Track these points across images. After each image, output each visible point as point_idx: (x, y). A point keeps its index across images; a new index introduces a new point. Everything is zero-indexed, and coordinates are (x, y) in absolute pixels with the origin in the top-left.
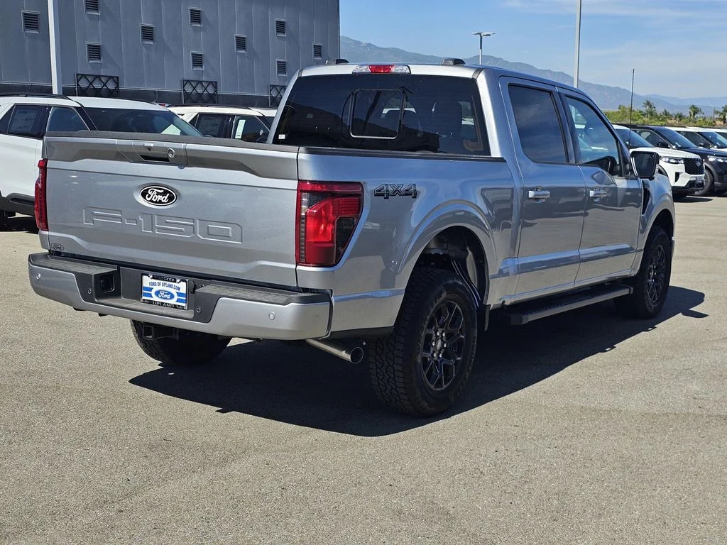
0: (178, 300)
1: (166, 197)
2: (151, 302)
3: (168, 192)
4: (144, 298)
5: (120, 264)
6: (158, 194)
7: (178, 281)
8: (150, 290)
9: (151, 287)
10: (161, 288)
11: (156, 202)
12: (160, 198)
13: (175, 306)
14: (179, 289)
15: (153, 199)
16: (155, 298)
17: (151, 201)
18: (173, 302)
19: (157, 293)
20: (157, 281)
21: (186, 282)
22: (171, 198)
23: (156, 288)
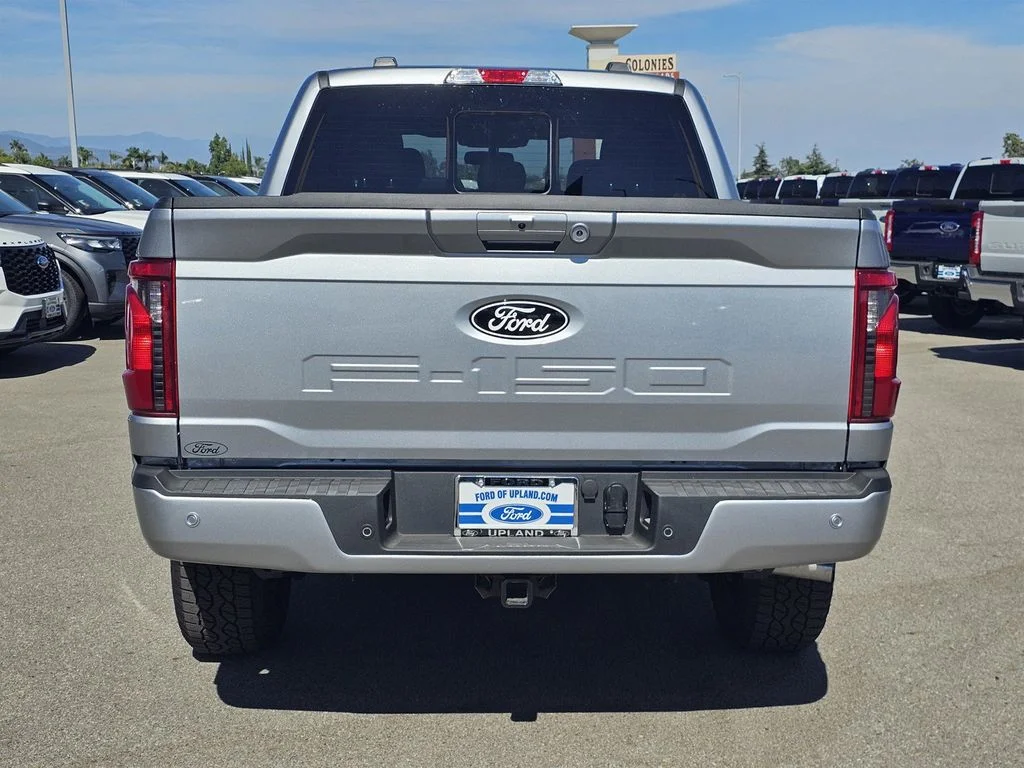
0: (553, 520)
1: (543, 322)
2: (483, 533)
3: (548, 310)
4: (462, 526)
5: (394, 467)
6: (521, 316)
7: (552, 483)
8: (480, 508)
9: (480, 502)
10: (507, 501)
11: (517, 333)
12: (526, 322)
13: (547, 533)
14: (555, 498)
15: (509, 327)
16: (491, 524)
17: (503, 331)
18: (541, 524)
19: (497, 514)
20: (496, 489)
21: (574, 481)
22: (556, 322)
23: (491, 505)
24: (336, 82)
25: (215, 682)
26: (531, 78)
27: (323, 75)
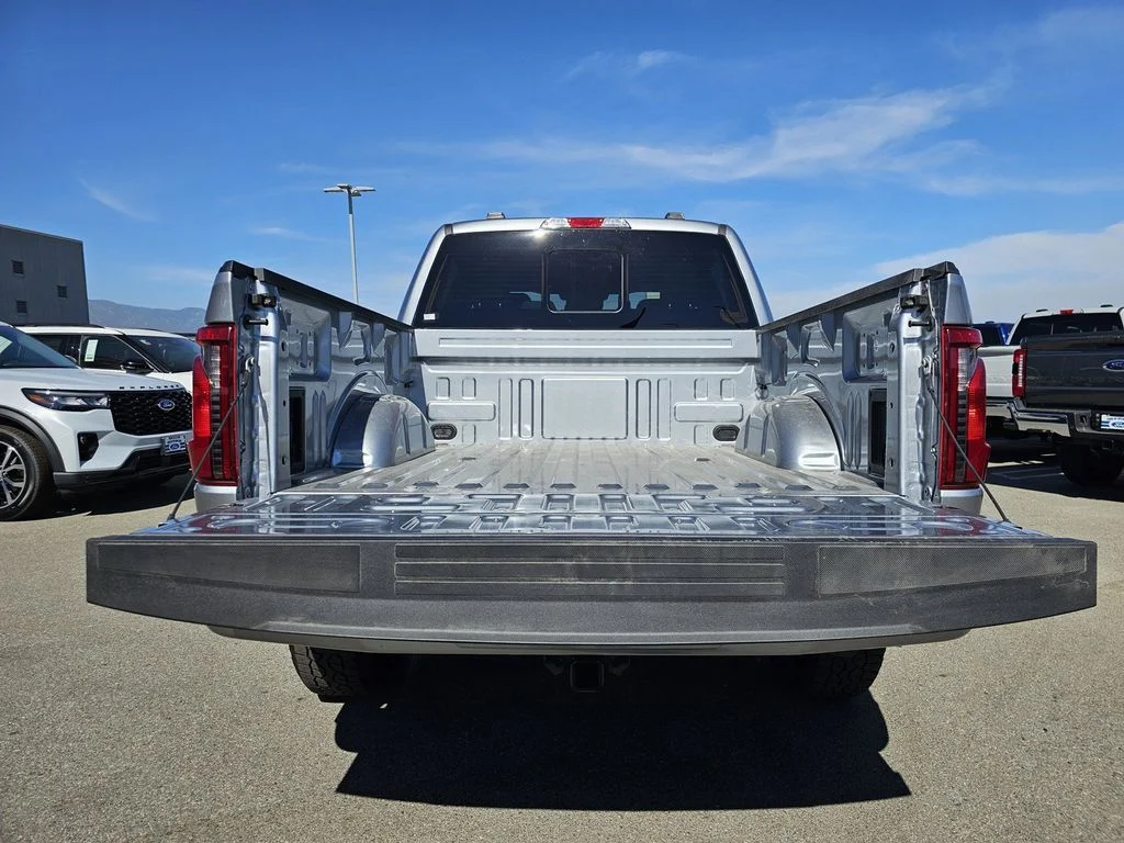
24: (457, 231)
25: (336, 721)
26: (606, 224)
27: (449, 226)
